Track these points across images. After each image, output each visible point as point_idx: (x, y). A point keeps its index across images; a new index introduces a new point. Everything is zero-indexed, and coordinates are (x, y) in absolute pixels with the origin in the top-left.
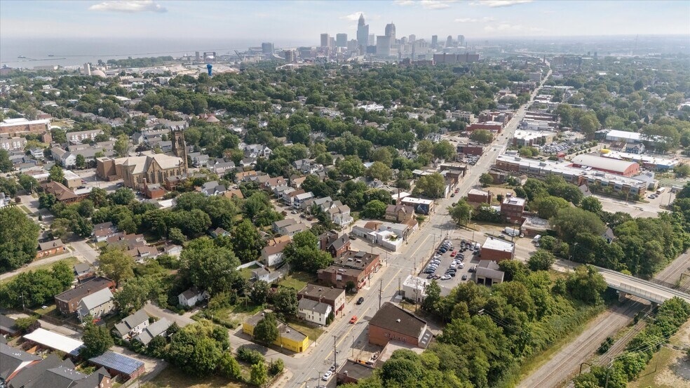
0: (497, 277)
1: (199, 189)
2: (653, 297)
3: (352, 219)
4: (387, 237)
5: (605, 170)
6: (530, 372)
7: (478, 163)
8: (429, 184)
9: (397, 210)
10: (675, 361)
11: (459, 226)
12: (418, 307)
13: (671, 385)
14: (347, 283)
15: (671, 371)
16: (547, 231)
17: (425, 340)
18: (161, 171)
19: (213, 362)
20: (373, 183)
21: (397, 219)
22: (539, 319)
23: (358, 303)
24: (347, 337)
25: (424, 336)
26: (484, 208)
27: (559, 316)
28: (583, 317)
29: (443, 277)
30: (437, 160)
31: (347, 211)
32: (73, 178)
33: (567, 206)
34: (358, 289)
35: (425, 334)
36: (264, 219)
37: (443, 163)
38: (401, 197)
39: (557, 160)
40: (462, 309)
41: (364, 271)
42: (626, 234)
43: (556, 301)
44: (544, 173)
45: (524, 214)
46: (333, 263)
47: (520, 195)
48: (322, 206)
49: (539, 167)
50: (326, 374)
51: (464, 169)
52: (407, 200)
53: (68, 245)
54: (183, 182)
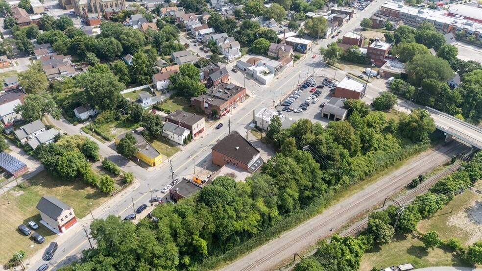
0: (339, 114)
1: (128, 20)
2: (475, 142)
3: (240, 54)
4: (261, 72)
5: (476, 20)
6: (341, 199)
7: (366, 9)
8: (313, 26)
9: (278, 48)
10: (473, 204)
11: (328, 65)
12: (264, 135)
13: (461, 226)
14: (212, 111)
15: (465, 214)
16: (402, 74)
17: (255, 166)
18: (102, 3)
19: (73, 171)
20: (268, 22)
21: (278, 56)
22: (364, 154)
23: (217, 128)
24: (197, 156)
25: (256, 162)
26: (352, 50)
27: (384, 152)
28: (406, 154)
29: (296, 110)
30: (331, 4)
31: (237, 46)
32: (37, 5)
33: (425, 53)
34: (220, 116)
35: (257, 160)
36: (168, 49)
37: (336, 8)
38: (286, 37)
39: (435, 8)
40: (291, 143)
41: (228, 102)
42: (470, 82)
43: (386, 139)
44: (419, 19)
45: (387, 58)
46: (204, 93)
47: (388, 39)
48: (217, 41)
49: (416, 14)
50: (166, 188)
51: (350, 14)
52: (290, 39)
53: (15, 60)
54: (117, 13)
